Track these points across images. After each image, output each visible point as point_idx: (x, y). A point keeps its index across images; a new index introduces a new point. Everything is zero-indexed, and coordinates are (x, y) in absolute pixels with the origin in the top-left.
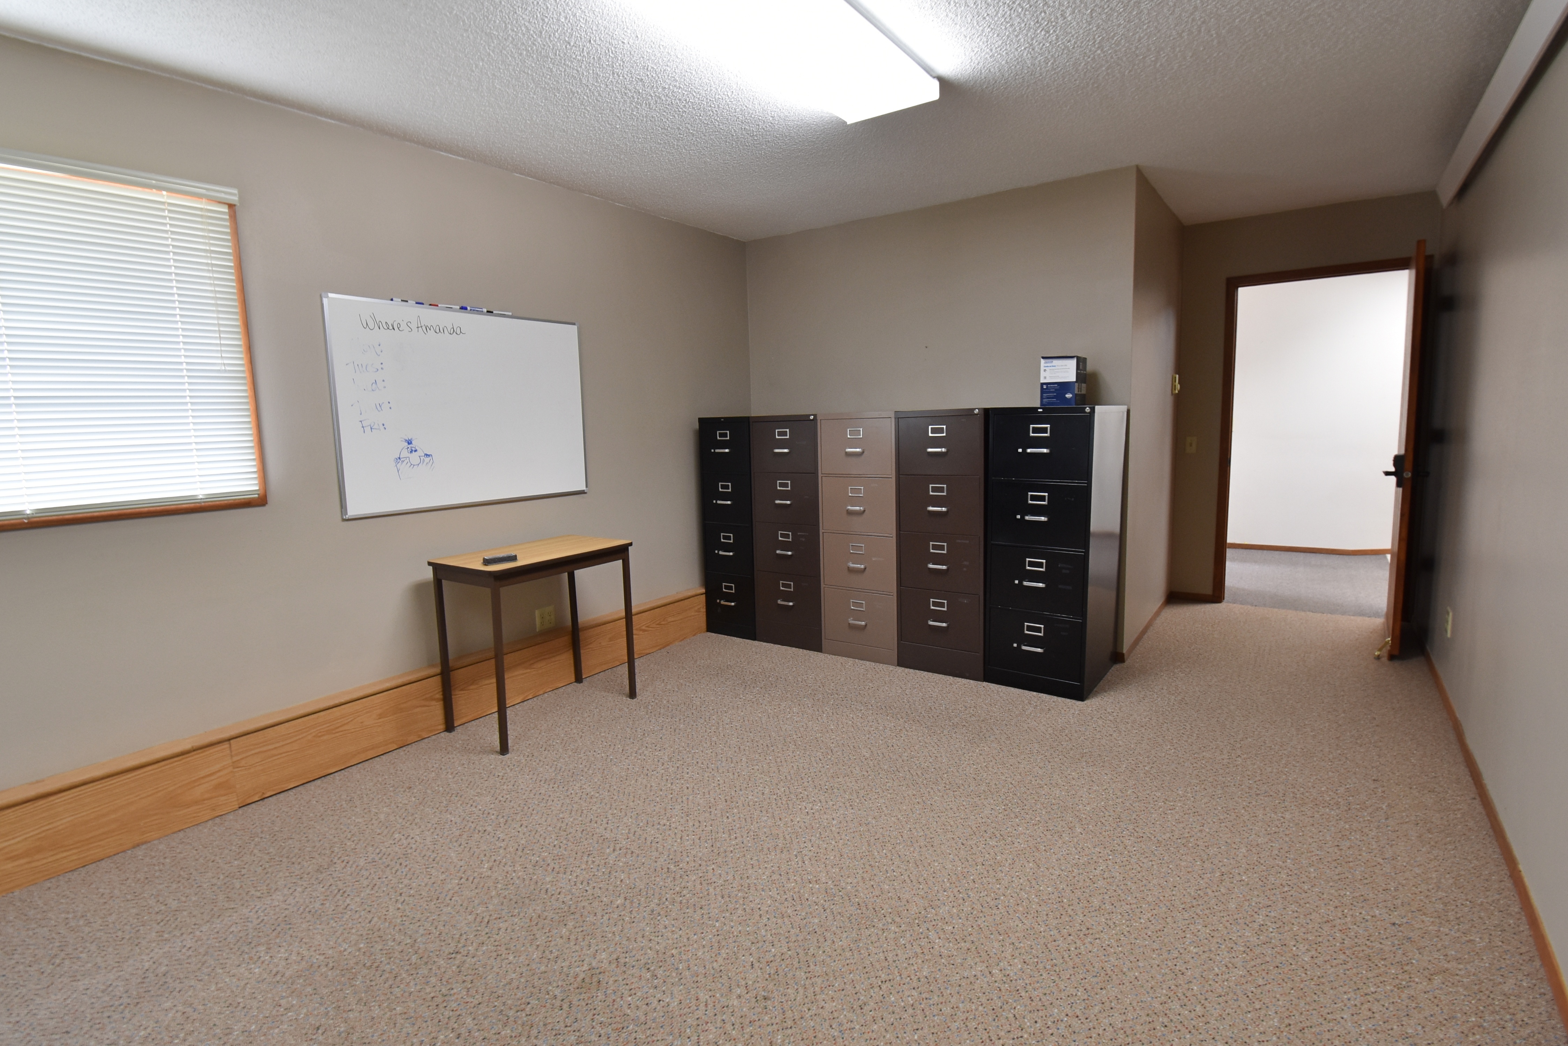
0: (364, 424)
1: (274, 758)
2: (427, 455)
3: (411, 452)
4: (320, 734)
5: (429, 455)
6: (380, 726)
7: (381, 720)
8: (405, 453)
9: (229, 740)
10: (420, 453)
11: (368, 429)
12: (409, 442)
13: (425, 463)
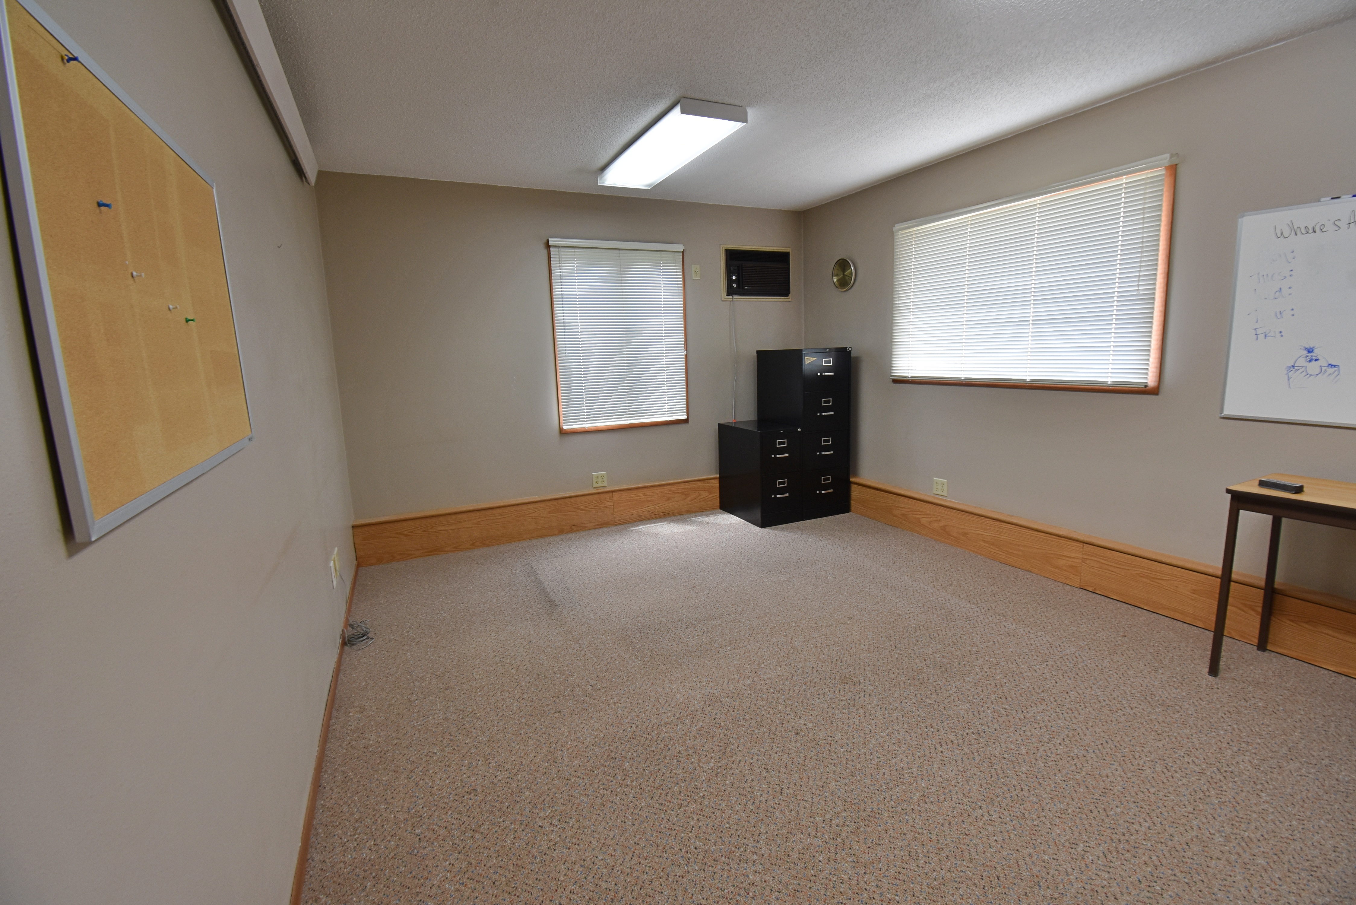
0: (1259, 331)
1: (1107, 571)
2: (1331, 366)
3: (1310, 361)
4: (1141, 575)
5: (1335, 366)
6: (1192, 599)
7: (1194, 595)
8: (1302, 362)
9: (1084, 543)
10: (1322, 362)
11: (1261, 337)
12: (1310, 351)
13: (1327, 374)
